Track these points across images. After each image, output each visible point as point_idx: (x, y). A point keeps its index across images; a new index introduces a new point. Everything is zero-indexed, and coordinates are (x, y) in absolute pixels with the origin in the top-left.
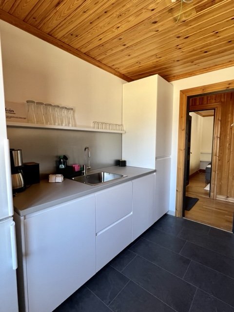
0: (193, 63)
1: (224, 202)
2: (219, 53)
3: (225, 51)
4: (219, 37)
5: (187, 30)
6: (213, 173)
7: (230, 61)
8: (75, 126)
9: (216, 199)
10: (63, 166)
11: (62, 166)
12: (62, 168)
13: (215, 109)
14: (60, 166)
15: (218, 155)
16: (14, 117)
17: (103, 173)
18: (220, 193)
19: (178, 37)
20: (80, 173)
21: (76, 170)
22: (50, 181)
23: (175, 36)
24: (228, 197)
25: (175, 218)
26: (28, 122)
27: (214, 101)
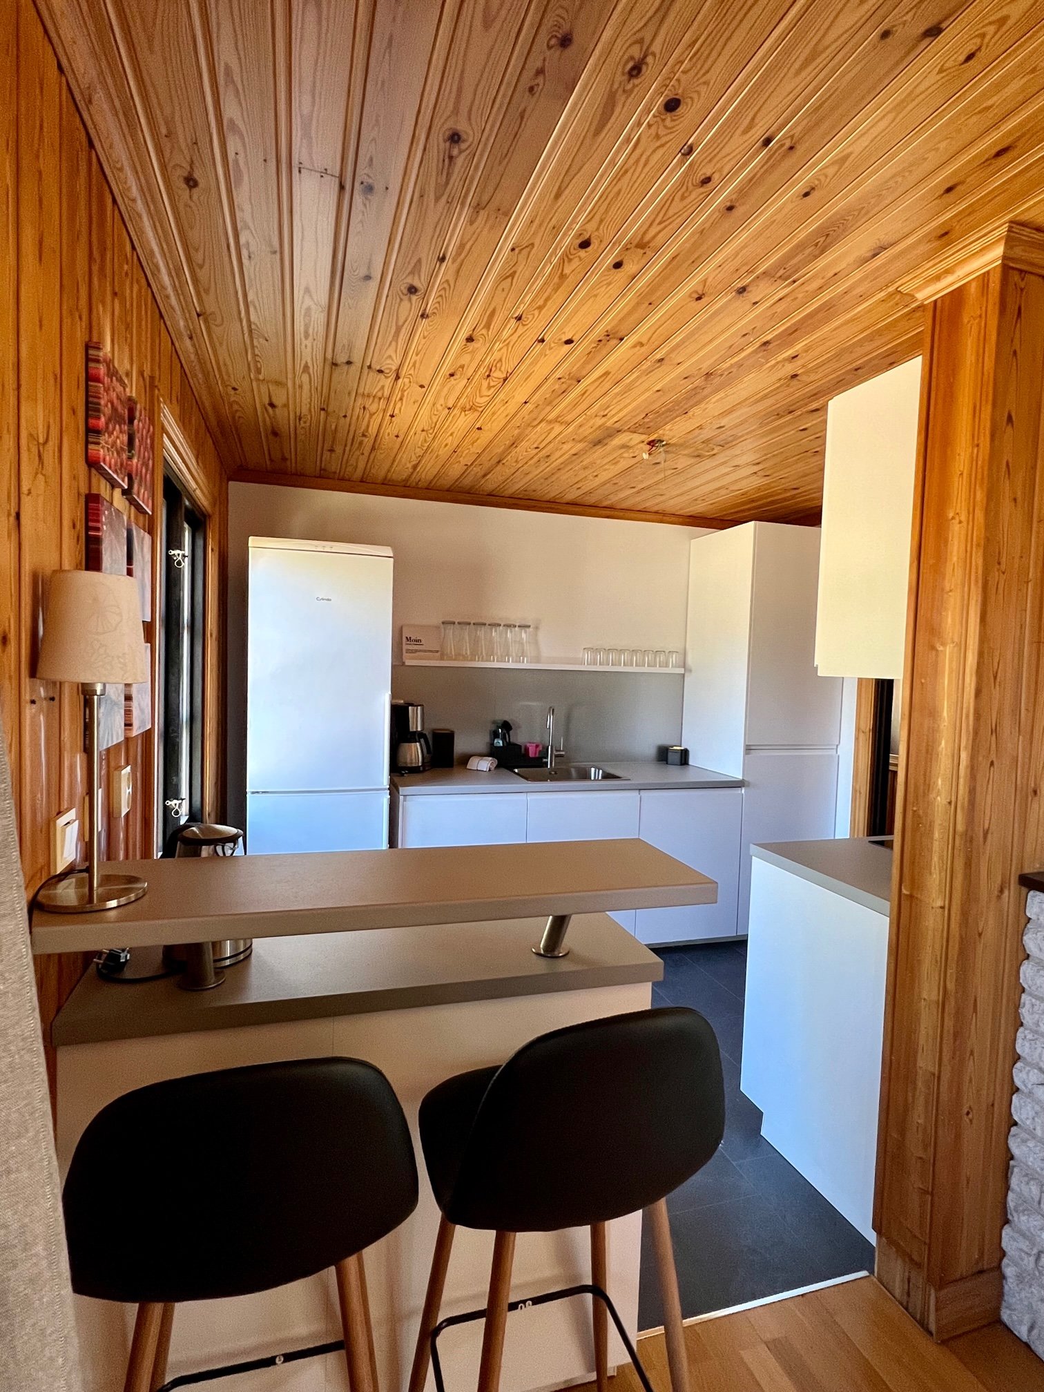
8: (538, 659)
10: (501, 742)
11: (499, 743)
12: (498, 745)
14: (496, 741)
16: (420, 651)
17: (593, 770)
20: (538, 762)
21: (531, 754)
22: (468, 767)
26: (442, 659)
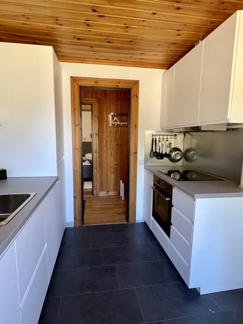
0: (92, 49)
1: (106, 197)
2: (118, 48)
3: (124, 48)
4: (127, 32)
5: (106, 8)
6: (95, 171)
7: (120, 60)
9: (99, 196)
13: (92, 105)
15: (97, 152)
18: (102, 189)
19: (94, 11)
23: (92, 7)
24: (108, 192)
25: (75, 229)
27: (90, 96)
